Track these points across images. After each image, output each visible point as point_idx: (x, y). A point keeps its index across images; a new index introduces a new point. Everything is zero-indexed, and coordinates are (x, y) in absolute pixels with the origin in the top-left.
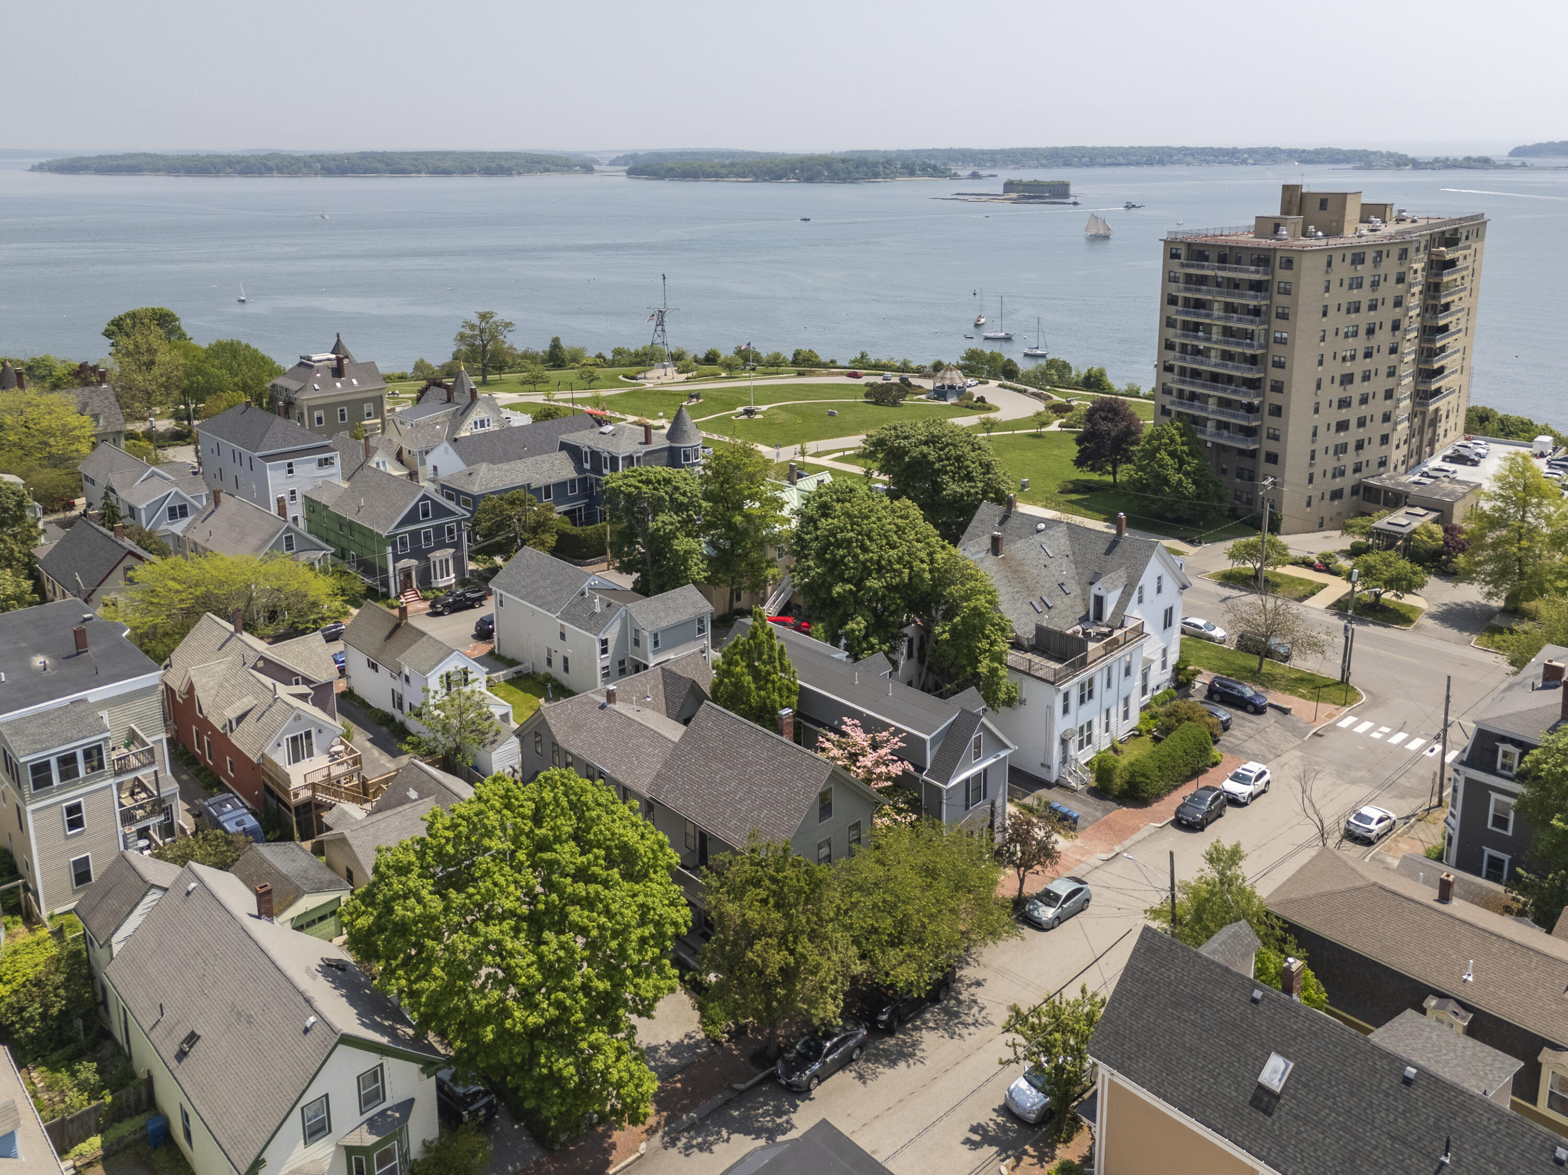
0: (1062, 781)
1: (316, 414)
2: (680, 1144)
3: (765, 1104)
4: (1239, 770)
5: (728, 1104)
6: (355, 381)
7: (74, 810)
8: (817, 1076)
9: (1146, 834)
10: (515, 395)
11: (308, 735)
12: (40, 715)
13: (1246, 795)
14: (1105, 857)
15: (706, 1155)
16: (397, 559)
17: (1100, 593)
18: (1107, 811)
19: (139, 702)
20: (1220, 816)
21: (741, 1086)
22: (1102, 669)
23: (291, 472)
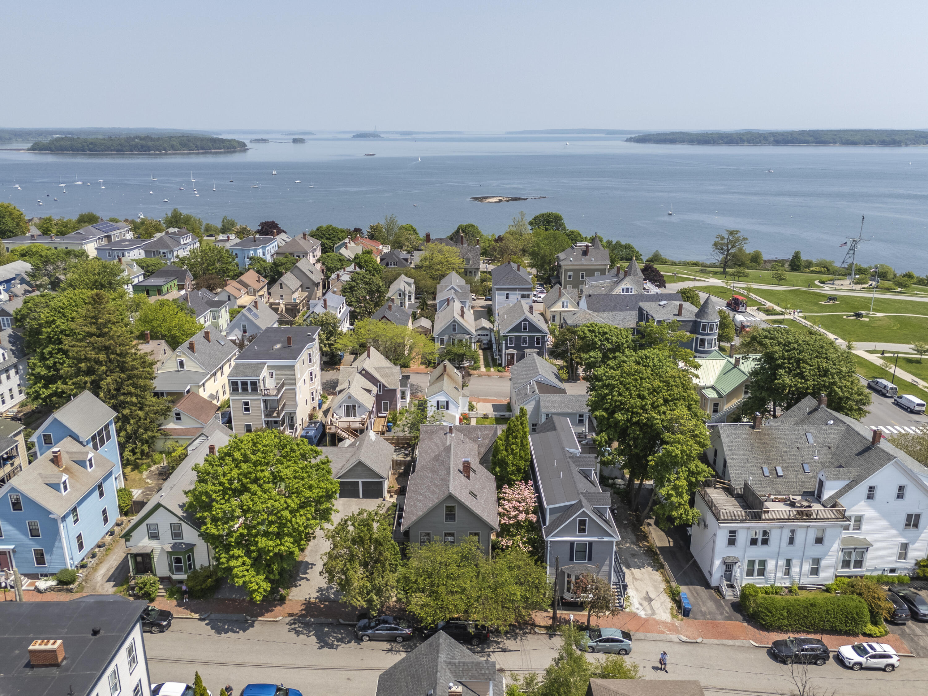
0: (720, 588)
1: (569, 274)
2: (293, 626)
3: (341, 634)
4: (865, 645)
5: (328, 625)
6: (593, 259)
7: (246, 404)
8: (369, 637)
9: (737, 644)
10: (720, 281)
11: (354, 406)
12: (248, 364)
13: (852, 662)
14: (684, 639)
15: (295, 636)
16: (507, 348)
17: (823, 479)
18: (729, 618)
19: (287, 370)
20: (815, 664)
21: (341, 621)
22: (781, 528)
23: (507, 298)
